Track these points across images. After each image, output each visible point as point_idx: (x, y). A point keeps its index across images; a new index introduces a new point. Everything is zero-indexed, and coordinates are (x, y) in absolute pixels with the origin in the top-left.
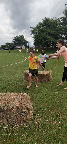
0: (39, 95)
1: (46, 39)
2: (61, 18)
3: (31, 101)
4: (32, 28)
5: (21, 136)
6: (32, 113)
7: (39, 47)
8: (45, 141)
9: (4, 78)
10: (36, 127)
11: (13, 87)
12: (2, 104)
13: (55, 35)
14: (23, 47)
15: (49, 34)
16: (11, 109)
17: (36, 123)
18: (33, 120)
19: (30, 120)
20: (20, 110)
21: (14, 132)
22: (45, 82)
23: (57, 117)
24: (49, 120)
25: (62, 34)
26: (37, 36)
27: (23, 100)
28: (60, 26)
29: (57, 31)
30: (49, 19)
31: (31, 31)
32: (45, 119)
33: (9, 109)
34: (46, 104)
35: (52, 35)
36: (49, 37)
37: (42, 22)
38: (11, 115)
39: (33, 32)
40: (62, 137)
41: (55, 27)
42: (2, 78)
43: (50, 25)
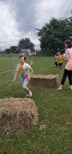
0: (45, 101)
1: (53, 41)
2: (69, 19)
3: (35, 106)
4: (38, 30)
5: (25, 142)
6: (36, 119)
7: (46, 50)
8: (50, 147)
9: (8, 83)
10: (41, 133)
11: (18, 92)
12: (5, 109)
13: (63, 36)
14: (29, 51)
15: (56, 36)
16: (15, 115)
17: (41, 129)
18: (38, 126)
19: (35, 126)
20: (24, 115)
21: (18, 138)
22: (52, 87)
23: (63, 123)
24: (54, 126)
25: (71, 35)
26: (44, 38)
27: (28, 105)
28: (68, 27)
29: (66, 32)
30: (56, 19)
31: (37, 33)
32: (50, 125)
33: (13, 114)
34: (52, 110)
35: (60, 37)
36: (56, 39)
37: (49, 24)
38: (15, 121)
39: (39, 34)
40: (68, 143)
41: (63, 28)
42: (6, 83)
43: (58, 26)
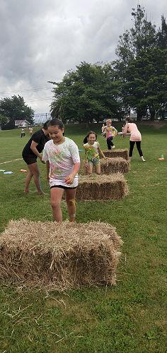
1: (87, 106)
2: (113, 64)
4: (54, 83)
13: (103, 97)
14: (24, 124)
15: (92, 96)
25: (117, 95)
26: (68, 100)
30: (89, 66)
31: (53, 90)
35: (98, 98)
36: (93, 102)
37: (75, 72)
39: (58, 92)
43: (93, 79)
